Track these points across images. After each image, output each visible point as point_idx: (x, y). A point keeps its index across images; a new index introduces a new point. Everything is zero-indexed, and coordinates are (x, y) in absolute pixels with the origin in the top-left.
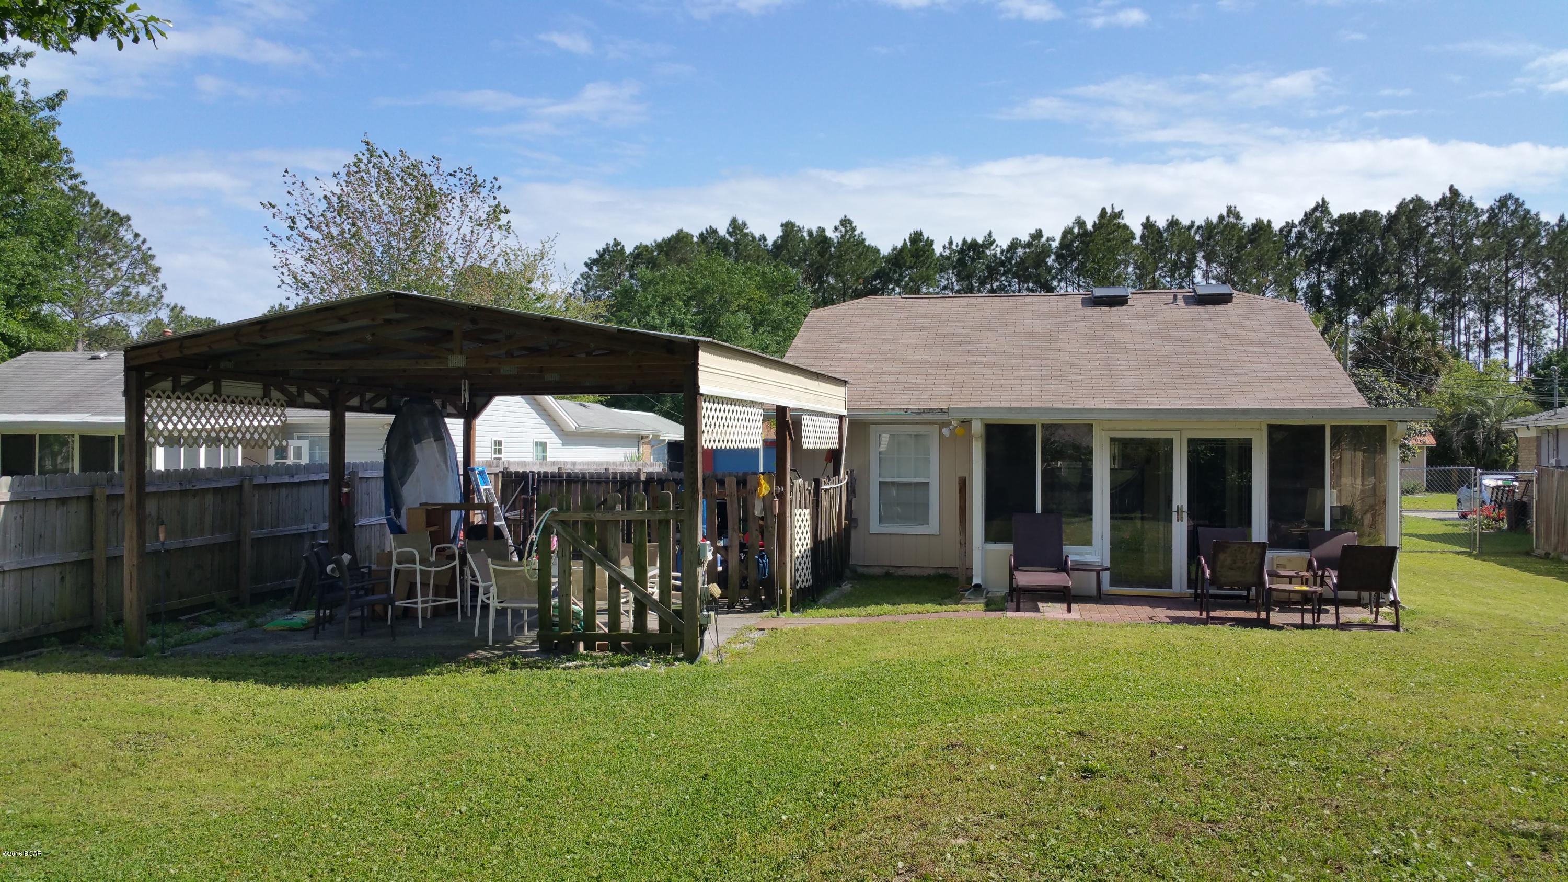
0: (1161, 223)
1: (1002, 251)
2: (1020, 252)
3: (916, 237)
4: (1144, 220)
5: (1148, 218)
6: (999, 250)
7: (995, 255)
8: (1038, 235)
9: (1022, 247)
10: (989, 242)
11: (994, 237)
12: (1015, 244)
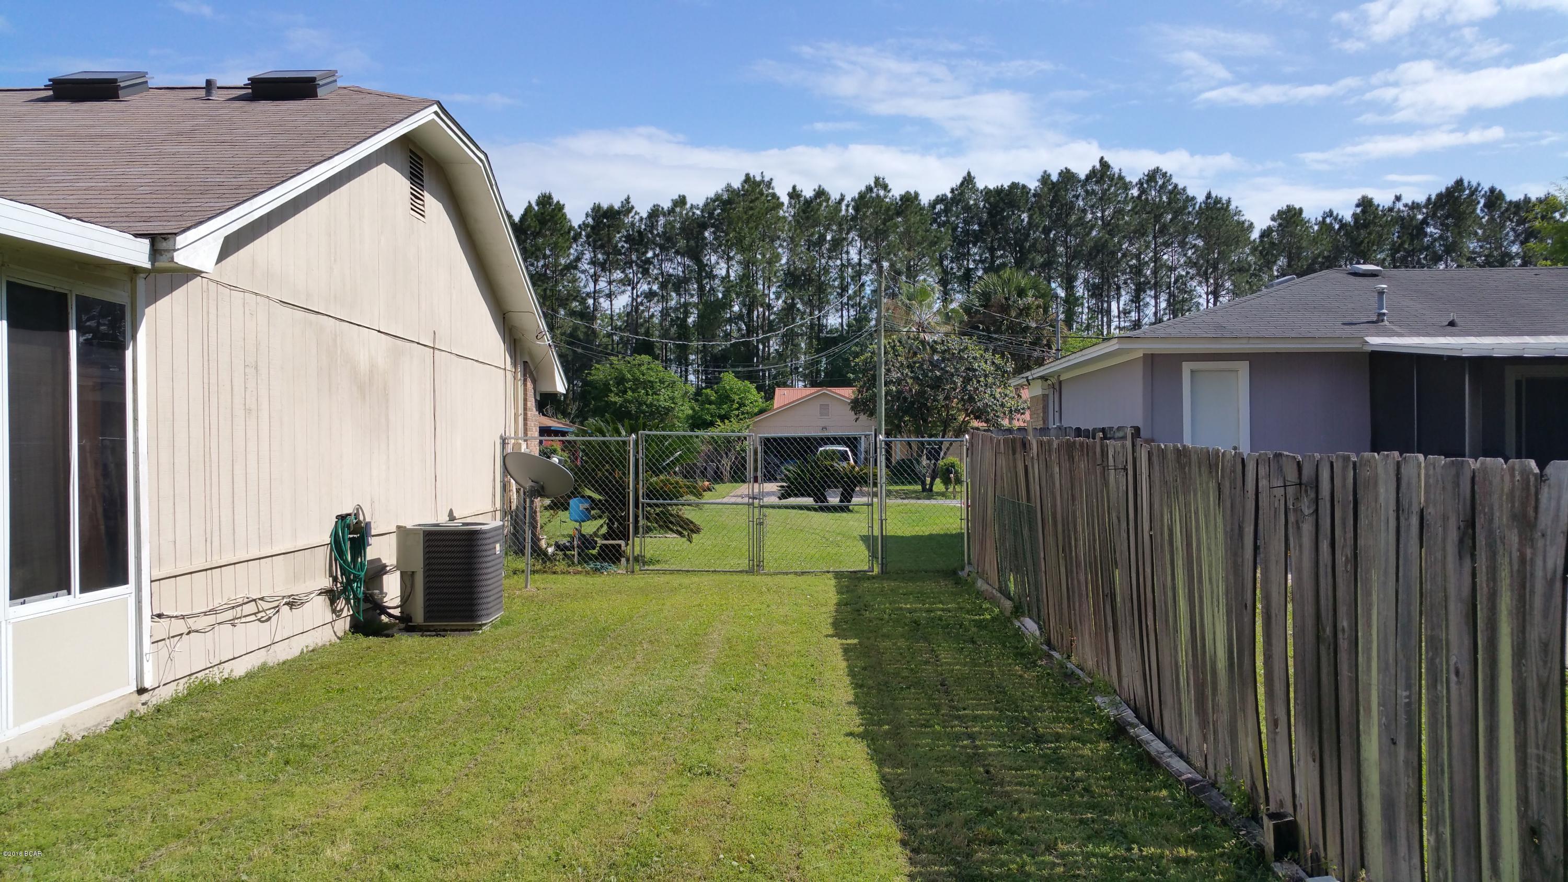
0: (808, 192)
1: (641, 219)
2: (662, 220)
3: (545, 200)
4: (790, 190)
5: (794, 188)
6: (637, 217)
7: (633, 224)
8: (681, 201)
9: (664, 215)
10: (627, 208)
11: (633, 202)
12: (655, 213)
